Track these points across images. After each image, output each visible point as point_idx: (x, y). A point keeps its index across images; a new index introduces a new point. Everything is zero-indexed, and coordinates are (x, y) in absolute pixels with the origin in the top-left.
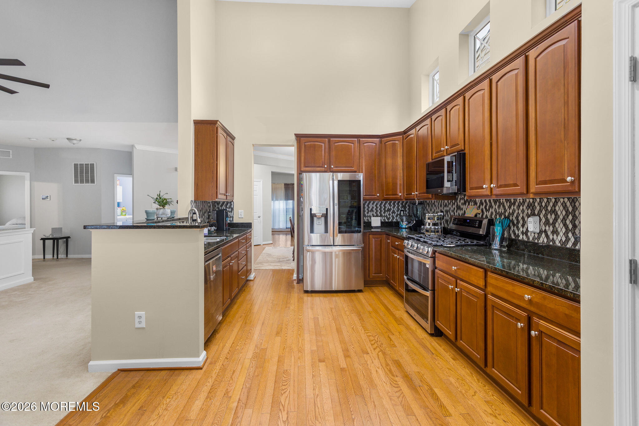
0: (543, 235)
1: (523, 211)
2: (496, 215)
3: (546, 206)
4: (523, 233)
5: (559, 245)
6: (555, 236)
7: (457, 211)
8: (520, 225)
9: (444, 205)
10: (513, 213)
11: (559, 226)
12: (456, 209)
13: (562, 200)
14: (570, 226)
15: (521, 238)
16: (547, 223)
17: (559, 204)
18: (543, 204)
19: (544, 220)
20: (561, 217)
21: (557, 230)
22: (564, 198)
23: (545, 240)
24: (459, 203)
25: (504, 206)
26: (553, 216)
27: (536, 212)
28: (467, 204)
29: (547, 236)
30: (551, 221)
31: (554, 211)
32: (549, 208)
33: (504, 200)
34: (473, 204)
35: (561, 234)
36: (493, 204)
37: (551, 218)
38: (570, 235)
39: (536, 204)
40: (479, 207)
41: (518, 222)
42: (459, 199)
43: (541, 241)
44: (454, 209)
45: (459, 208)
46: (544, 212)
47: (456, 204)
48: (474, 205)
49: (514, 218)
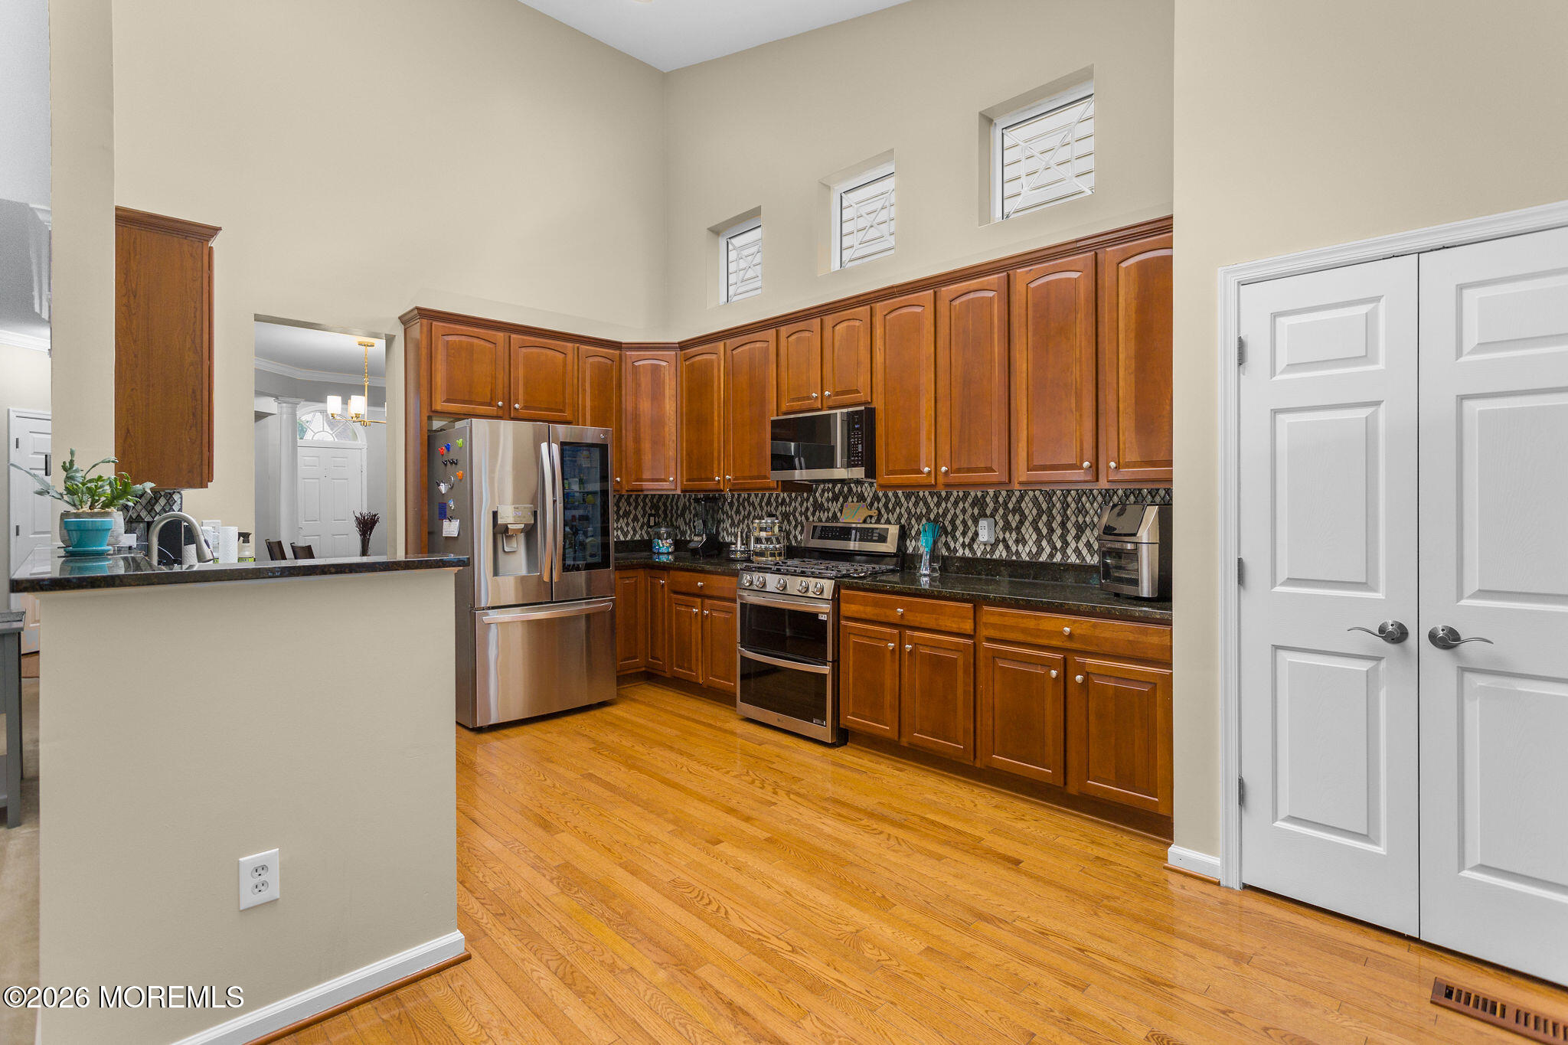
0: (1001, 546)
1: (964, 511)
2: (909, 519)
3: (1006, 503)
4: (963, 545)
5: (1027, 559)
6: (1020, 548)
7: (813, 514)
8: (958, 534)
9: (777, 502)
10: (945, 515)
11: (1028, 532)
12: (811, 509)
13: (1031, 493)
14: (1045, 531)
15: (960, 553)
16: (1007, 527)
17: (1027, 499)
18: (1001, 500)
19: (1001, 523)
20: (1030, 518)
21: (1024, 538)
22: (1034, 491)
23: (1004, 554)
24: (819, 499)
25: (926, 503)
26: (1017, 517)
27: (988, 512)
28: (841, 500)
29: (1007, 547)
30: (1014, 525)
31: (1018, 510)
32: (1011, 506)
33: (927, 493)
34: (855, 499)
35: (1030, 543)
36: (903, 500)
37: (1014, 520)
38: (1044, 543)
39: (988, 500)
40: (871, 505)
41: (955, 528)
42: (820, 491)
43: (996, 556)
44: (807, 509)
45: (818, 507)
46: (1001, 511)
47: (811, 499)
48: (857, 502)
49: (947, 523)
